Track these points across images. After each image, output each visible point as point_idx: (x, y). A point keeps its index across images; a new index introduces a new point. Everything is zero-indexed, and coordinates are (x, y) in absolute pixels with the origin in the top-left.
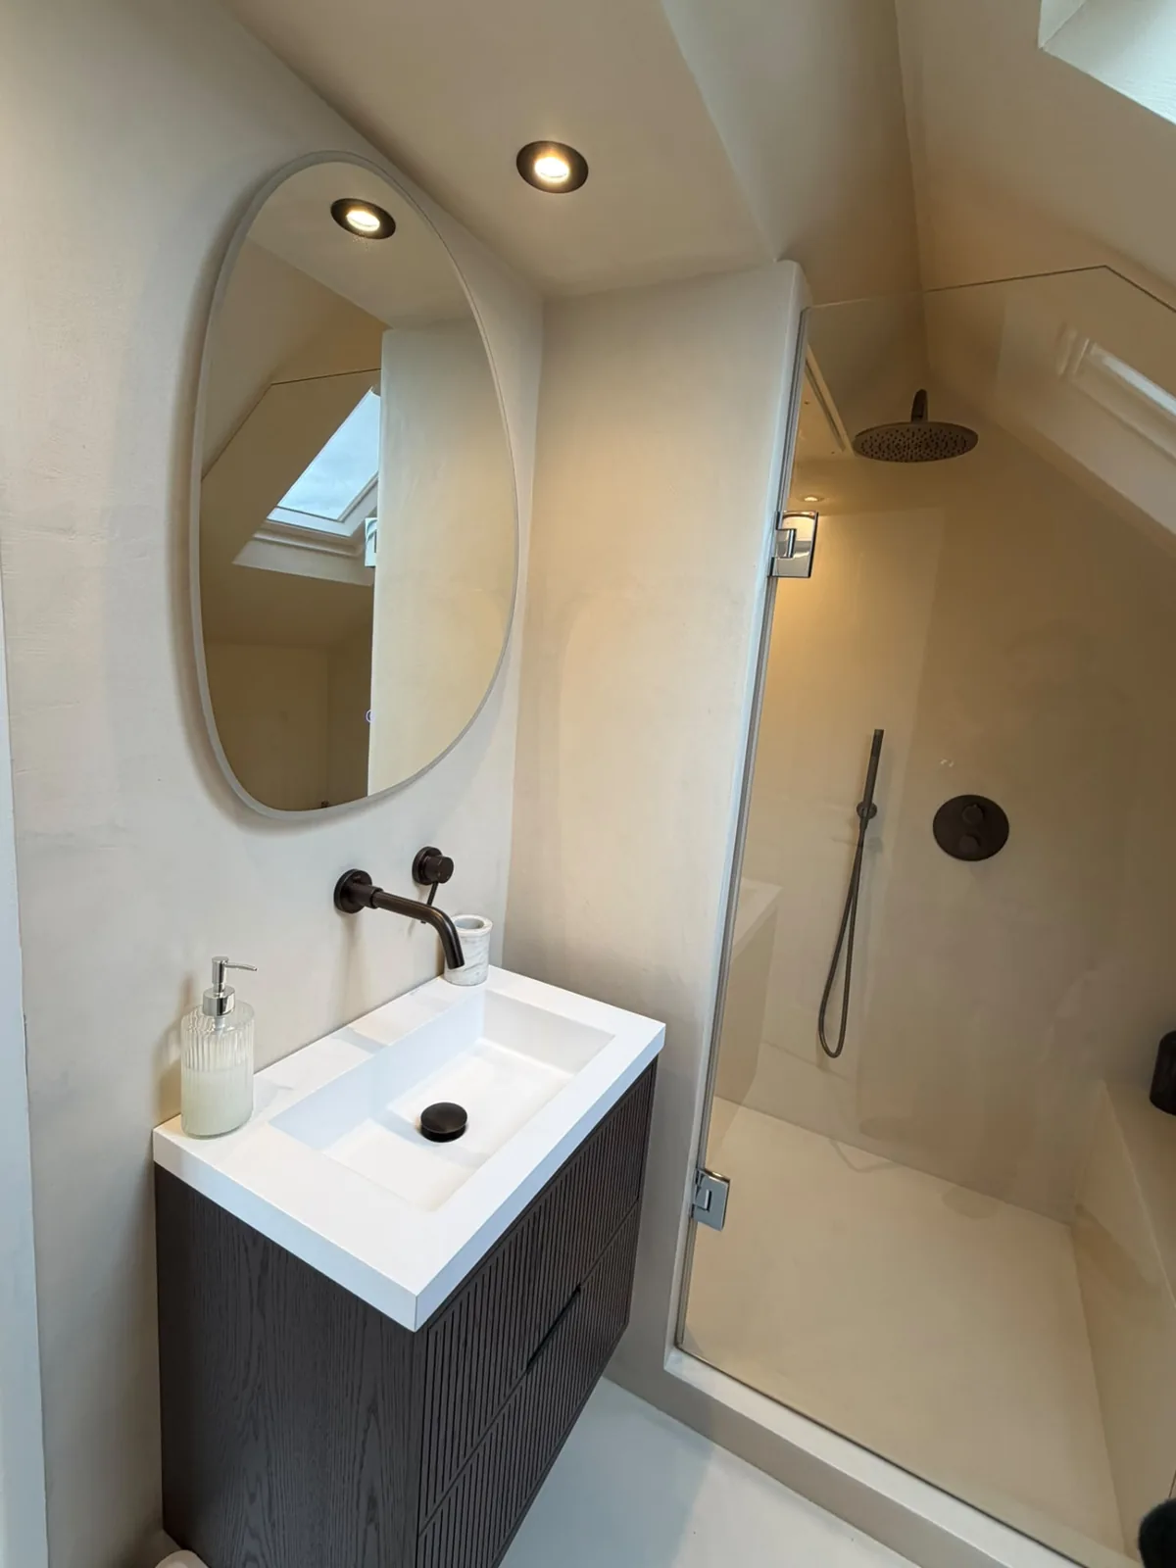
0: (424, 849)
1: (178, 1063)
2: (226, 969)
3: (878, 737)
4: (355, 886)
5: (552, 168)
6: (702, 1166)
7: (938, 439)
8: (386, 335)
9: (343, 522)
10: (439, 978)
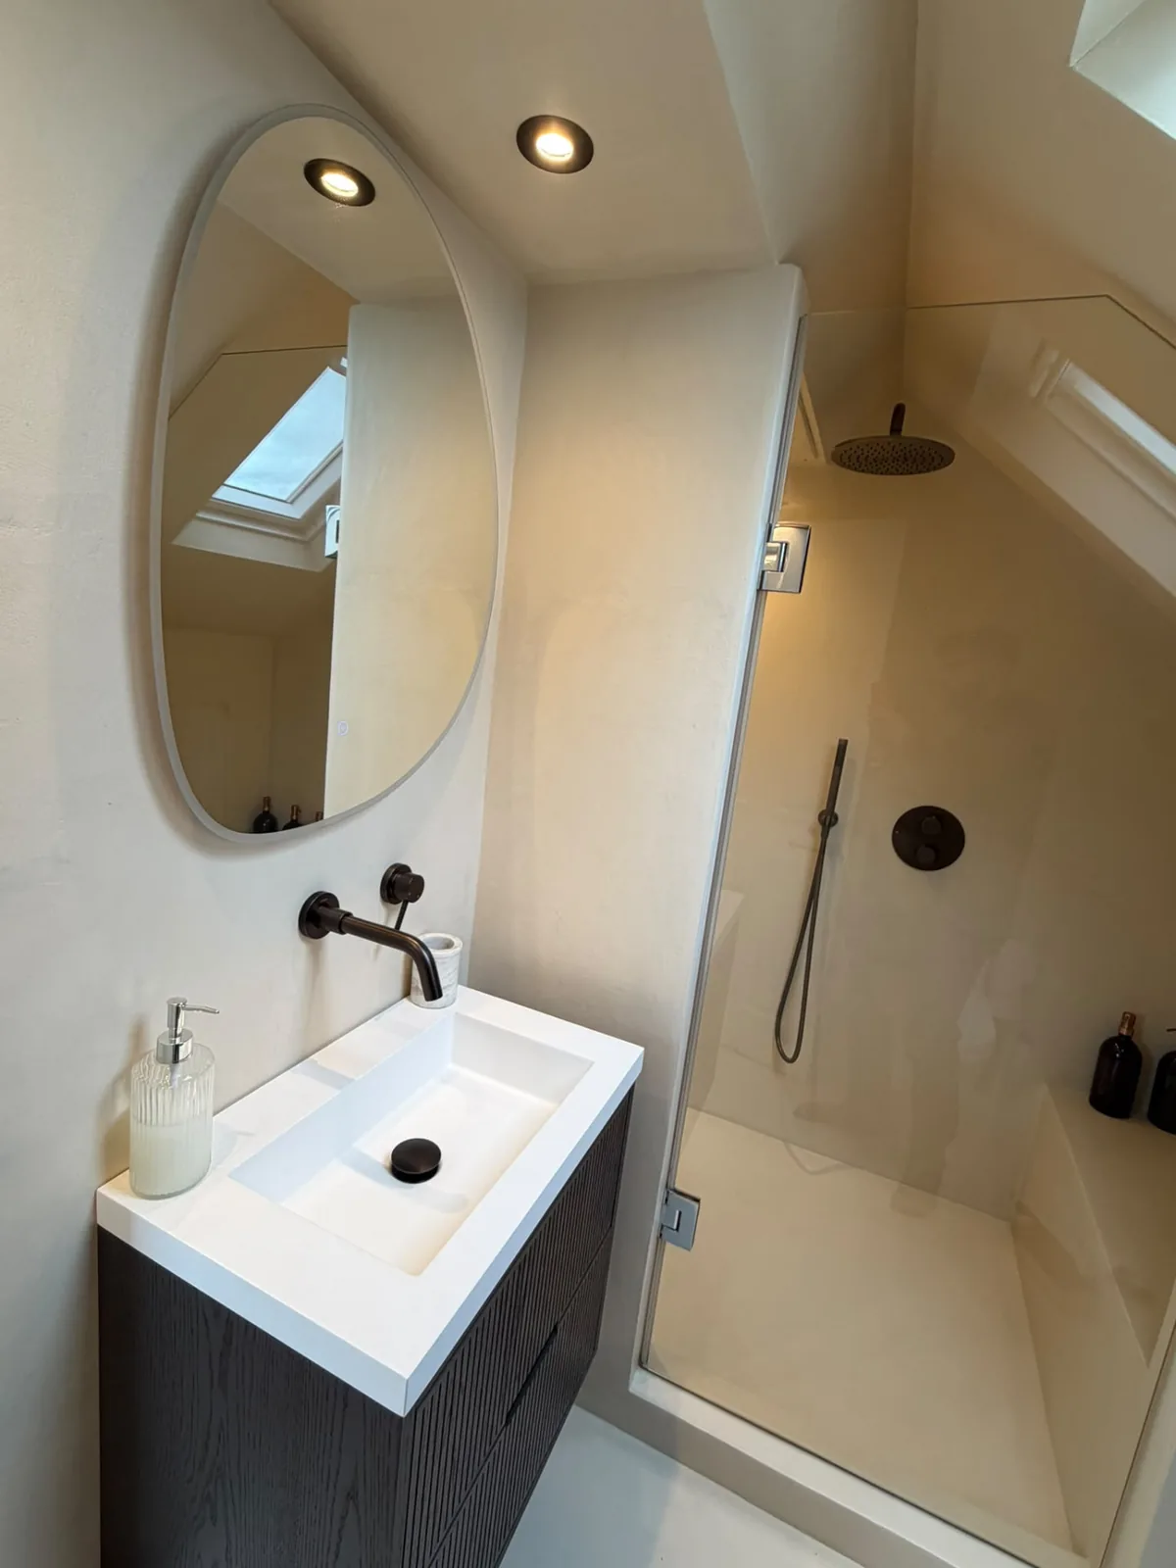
0: (392, 867)
1: (127, 1114)
2: (182, 1013)
3: (842, 748)
4: (321, 910)
5: (555, 146)
6: (672, 1186)
7: (917, 454)
8: (354, 311)
9: (292, 503)
10: (405, 1000)
